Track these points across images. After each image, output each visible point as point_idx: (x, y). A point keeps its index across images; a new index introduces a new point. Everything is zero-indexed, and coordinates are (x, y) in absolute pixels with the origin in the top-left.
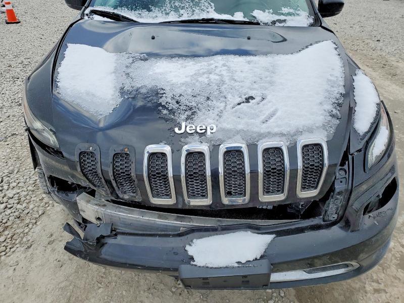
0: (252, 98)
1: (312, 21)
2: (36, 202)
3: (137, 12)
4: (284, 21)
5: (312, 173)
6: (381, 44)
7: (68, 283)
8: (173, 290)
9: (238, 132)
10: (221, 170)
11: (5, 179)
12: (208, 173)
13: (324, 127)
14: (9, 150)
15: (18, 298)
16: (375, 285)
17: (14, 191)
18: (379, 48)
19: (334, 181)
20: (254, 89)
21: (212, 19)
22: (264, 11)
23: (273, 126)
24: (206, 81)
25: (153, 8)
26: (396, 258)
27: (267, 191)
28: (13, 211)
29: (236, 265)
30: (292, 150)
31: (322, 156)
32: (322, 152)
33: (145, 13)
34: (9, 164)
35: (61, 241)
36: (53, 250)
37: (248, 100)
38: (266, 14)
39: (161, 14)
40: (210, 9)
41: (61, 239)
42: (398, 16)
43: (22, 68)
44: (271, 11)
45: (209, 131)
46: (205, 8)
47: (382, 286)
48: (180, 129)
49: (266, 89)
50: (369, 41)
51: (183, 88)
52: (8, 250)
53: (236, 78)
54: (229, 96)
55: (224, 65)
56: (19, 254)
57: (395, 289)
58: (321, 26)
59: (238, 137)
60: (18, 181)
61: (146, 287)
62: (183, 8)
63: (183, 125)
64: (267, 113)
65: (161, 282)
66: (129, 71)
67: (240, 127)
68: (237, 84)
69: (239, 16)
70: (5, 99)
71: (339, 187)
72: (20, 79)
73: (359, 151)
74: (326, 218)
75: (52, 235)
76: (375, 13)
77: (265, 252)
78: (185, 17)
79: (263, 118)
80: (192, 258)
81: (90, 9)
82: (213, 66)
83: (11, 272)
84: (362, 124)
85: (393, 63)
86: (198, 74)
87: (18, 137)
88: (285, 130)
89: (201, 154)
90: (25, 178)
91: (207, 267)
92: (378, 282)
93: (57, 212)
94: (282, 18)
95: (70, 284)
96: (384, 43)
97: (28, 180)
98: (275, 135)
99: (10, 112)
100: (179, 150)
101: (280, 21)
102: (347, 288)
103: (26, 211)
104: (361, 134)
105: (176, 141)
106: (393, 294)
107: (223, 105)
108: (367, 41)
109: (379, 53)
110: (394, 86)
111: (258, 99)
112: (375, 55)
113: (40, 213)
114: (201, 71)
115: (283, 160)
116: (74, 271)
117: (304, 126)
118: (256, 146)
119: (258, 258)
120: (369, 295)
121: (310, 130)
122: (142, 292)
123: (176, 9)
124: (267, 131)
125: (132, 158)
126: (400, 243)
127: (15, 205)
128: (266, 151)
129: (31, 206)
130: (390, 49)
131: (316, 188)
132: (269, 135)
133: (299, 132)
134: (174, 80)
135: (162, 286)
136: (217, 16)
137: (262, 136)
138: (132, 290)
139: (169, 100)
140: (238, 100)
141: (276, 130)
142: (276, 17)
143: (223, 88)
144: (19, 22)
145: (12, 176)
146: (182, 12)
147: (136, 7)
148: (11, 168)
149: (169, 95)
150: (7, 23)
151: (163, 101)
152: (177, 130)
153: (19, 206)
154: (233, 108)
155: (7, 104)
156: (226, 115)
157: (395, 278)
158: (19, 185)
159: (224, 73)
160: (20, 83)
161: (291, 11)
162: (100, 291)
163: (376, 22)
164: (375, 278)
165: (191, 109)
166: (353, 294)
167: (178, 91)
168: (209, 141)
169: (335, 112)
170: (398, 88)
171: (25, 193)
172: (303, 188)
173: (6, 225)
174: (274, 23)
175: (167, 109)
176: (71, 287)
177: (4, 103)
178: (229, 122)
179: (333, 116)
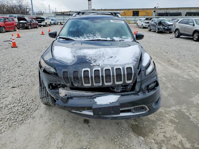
0: (112, 57)
1: (133, 40)
2: (34, 106)
3: (75, 38)
4: (124, 40)
5: (129, 75)
6: (168, 54)
7: (50, 128)
8: (88, 129)
9: (109, 65)
10: (104, 75)
11: (21, 99)
12: (101, 76)
13: (132, 63)
14: (20, 90)
15: (32, 132)
16: (161, 127)
17: (25, 102)
18: (167, 55)
19: (136, 79)
20: (113, 55)
21: (100, 40)
22: (117, 37)
23: (118, 63)
24: (99, 53)
25: (80, 36)
26: (169, 120)
27: (117, 81)
28: (26, 108)
29: (109, 104)
30: (123, 68)
31: (132, 70)
32: (132, 69)
33: (78, 38)
34: (21, 94)
35: (45, 117)
36: (43, 119)
37: (111, 57)
38: (118, 38)
39: (83, 38)
40: (99, 37)
41: (45, 116)
42: (176, 44)
43: (21, 63)
44: (119, 37)
45: (100, 65)
46: (97, 36)
47: (163, 127)
48: (92, 64)
49: (116, 55)
50: (163, 53)
51: (93, 55)
52: (26, 119)
53: (108, 52)
54: (106, 57)
55: (104, 50)
56: (30, 120)
57: (168, 128)
58: (135, 41)
59: (109, 66)
60: (26, 99)
61: (78, 128)
62: (90, 36)
63: (93, 63)
64: (116, 60)
65: (84, 127)
66: (76, 52)
67: (109, 63)
68: (108, 54)
69: (109, 39)
70: (16, 73)
71: (138, 80)
72: (21, 67)
73: (144, 70)
74: (136, 91)
75: (41, 115)
76: (166, 43)
77: (118, 100)
78: (91, 39)
79: (115, 61)
80: (96, 102)
81: (59, 37)
82: (101, 50)
83: (28, 125)
84: (145, 64)
85: (172, 60)
86: (97, 52)
87: (24, 86)
88: (121, 64)
89: (98, 70)
90: (28, 98)
91: (101, 105)
92: (161, 126)
93: (42, 108)
94: (123, 39)
95: (51, 128)
96: (169, 54)
97: (29, 99)
98: (119, 65)
99: (19, 78)
100: (92, 70)
101: (122, 40)
102: (151, 128)
103: (31, 108)
104: (144, 66)
105: (91, 67)
106: (167, 129)
107: (104, 58)
108: (162, 53)
109: (167, 57)
110: (172, 68)
111: (114, 57)
112: (165, 58)
113: (36, 108)
114: (97, 51)
115: (121, 71)
116: (51, 124)
117: (126, 63)
118: (114, 68)
119: (116, 101)
120: (158, 130)
121: (128, 64)
122: (77, 130)
123: (88, 37)
124: (116, 64)
125: (79, 72)
126: (170, 115)
127: (26, 106)
128: (116, 69)
129: (32, 107)
130: (172, 56)
131: (131, 80)
132: (117, 65)
133: (125, 64)
134: (90, 53)
135: (84, 128)
136: (101, 39)
137: (115, 65)
138: (73, 129)
139: (89, 58)
140: (108, 57)
141: (119, 64)
142: (121, 39)
143: (104, 55)
144: (17, 47)
145: (23, 98)
146: (90, 37)
147: (75, 36)
148: (22, 96)
149: (89, 57)
150: (12, 47)
151: (87, 58)
152: (91, 65)
153: (28, 107)
154: (107, 59)
155: (17, 75)
156: (105, 61)
157: (168, 125)
158: (27, 100)
159: (104, 51)
160: (21, 68)
161: (126, 37)
162: (61, 130)
163: (167, 46)
164: (160, 125)
165: (95, 60)
166: (153, 130)
167: (91, 56)
168: (100, 67)
169: (135, 60)
170: (173, 69)
171: (29, 103)
172: (128, 80)
173: (24, 112)
174: (120, 41)
175: (88, 60)
176: (51, 129)
177: (16, 75)
178: (106, 62)
179: (135, 61)
